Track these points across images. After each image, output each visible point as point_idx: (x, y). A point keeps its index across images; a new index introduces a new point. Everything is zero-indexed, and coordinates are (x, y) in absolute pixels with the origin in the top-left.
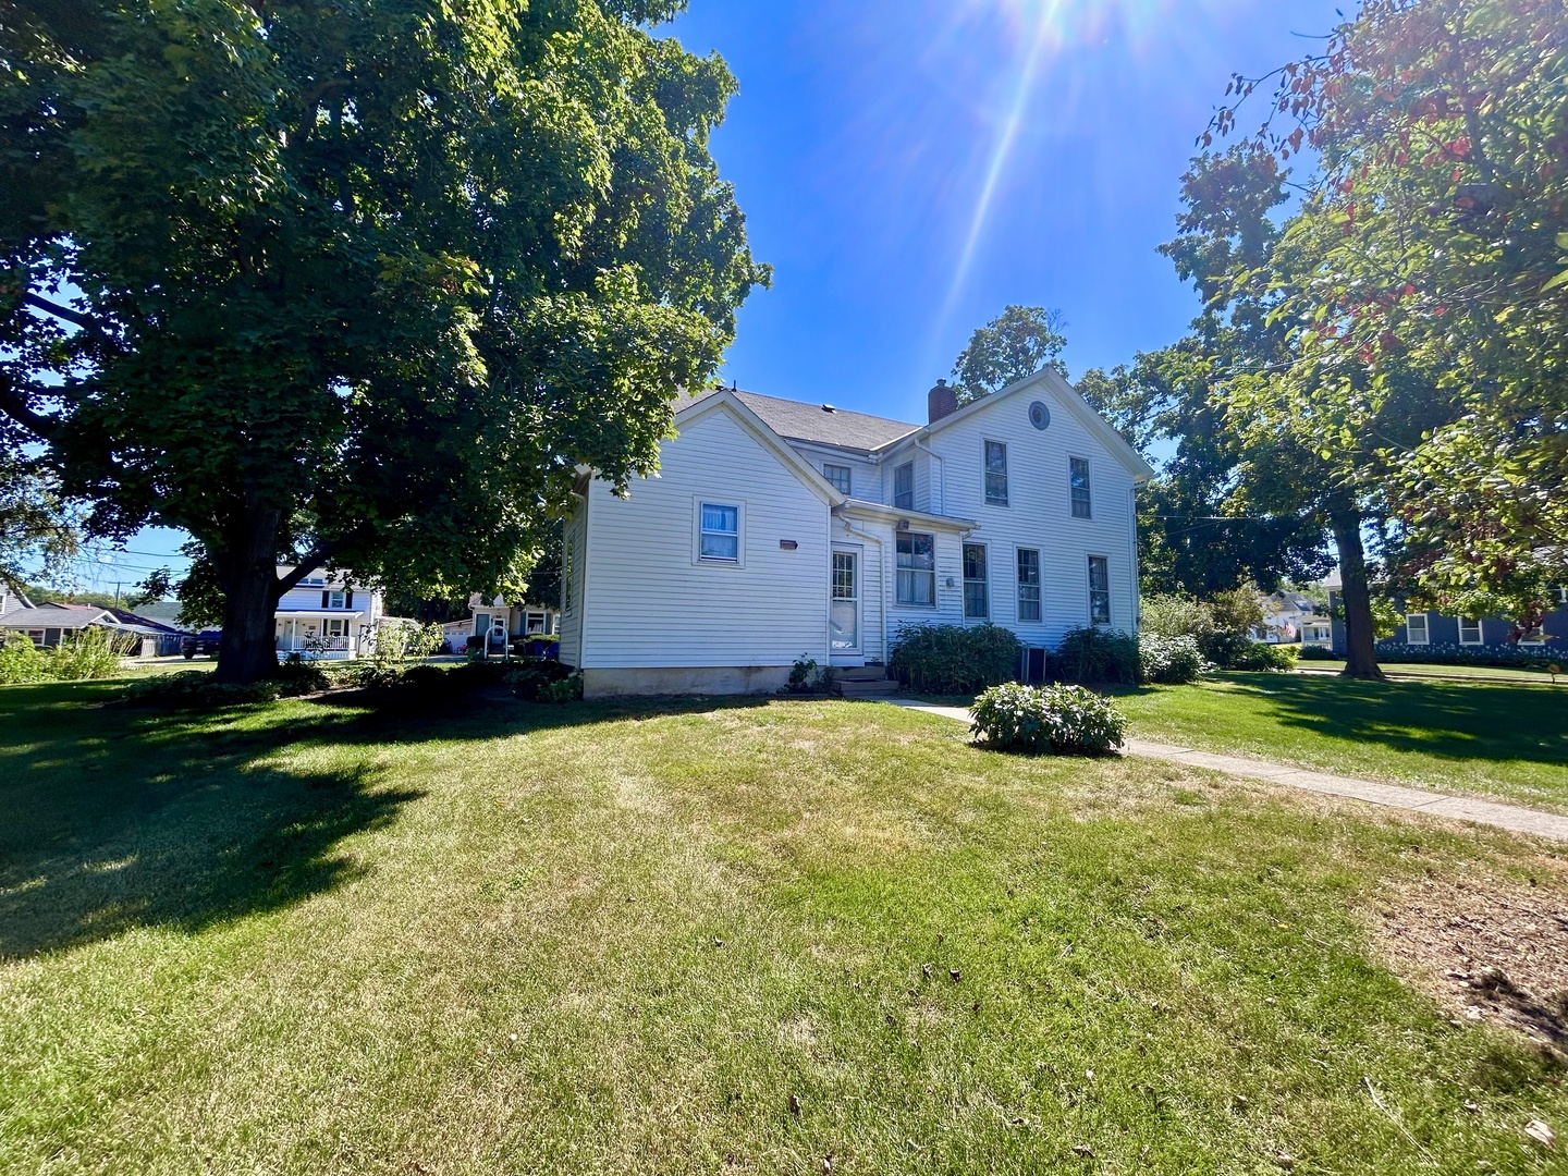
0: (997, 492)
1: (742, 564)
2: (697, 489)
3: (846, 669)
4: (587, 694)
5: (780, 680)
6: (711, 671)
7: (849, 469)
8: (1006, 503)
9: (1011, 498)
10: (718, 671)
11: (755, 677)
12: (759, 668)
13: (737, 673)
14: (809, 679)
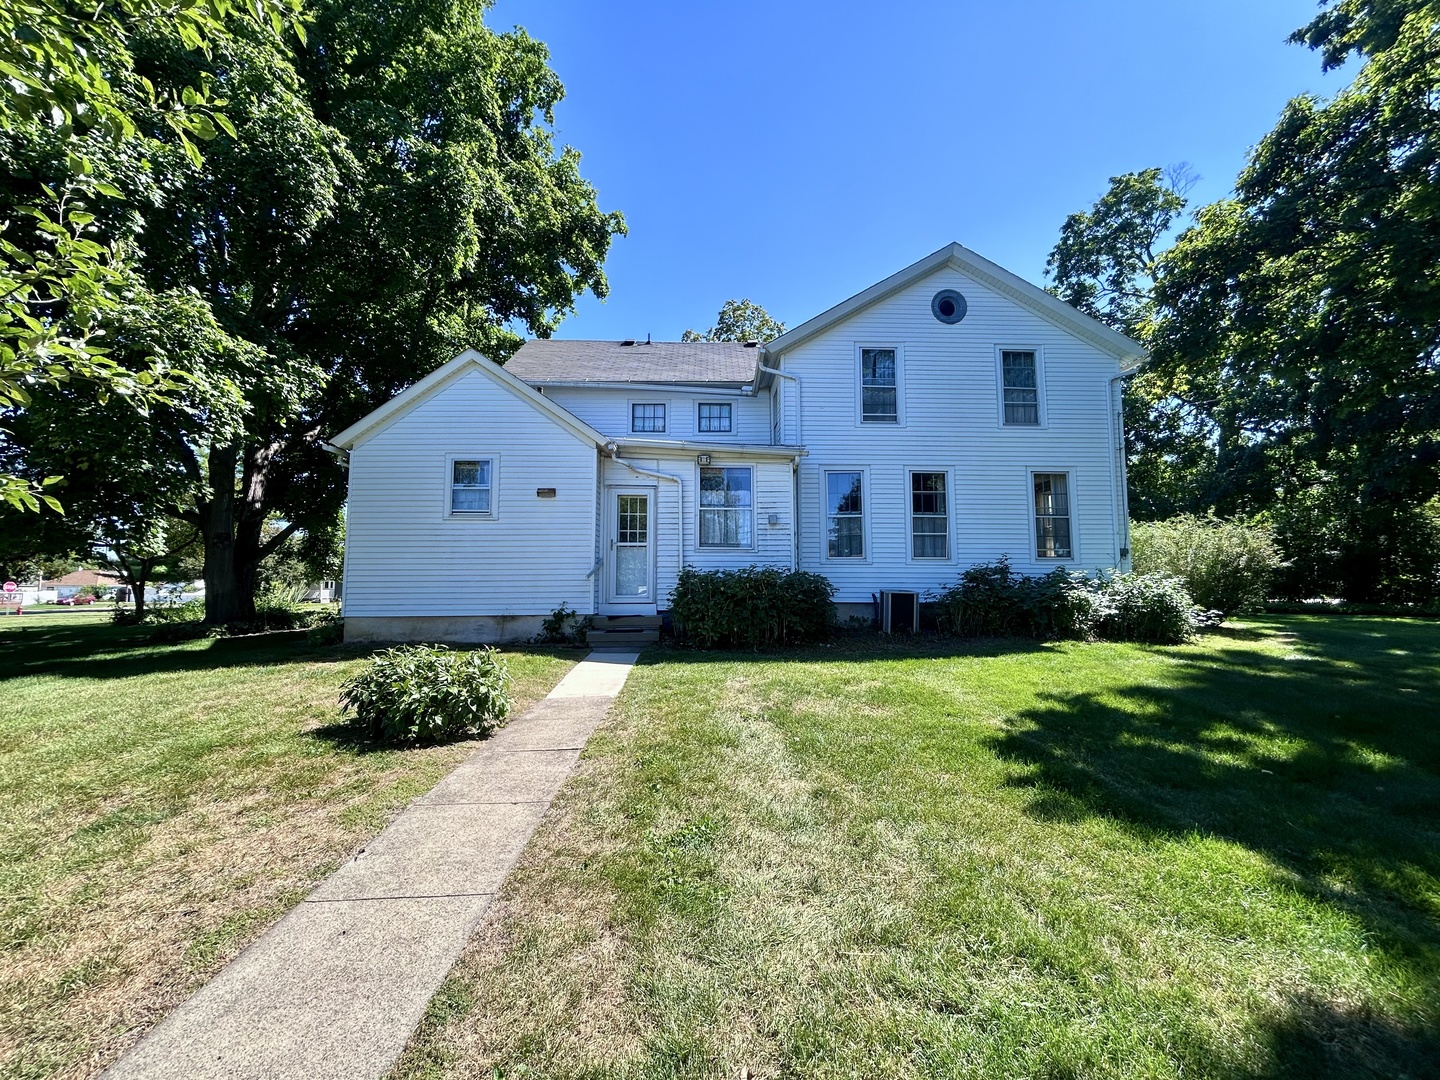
0: (879, 405)
1: (495, 515)
2: (449, 447)
3: (611, 618)
4: (347, 639)
5: (536, 629)
6: (464, 620)
7: (730, 405)
8: (895, 419)
9: (901, 412)
10: (473, 620)
11: (510, 626)
12: (513, 618)
13: (492, 622)
14: (567, 629)
